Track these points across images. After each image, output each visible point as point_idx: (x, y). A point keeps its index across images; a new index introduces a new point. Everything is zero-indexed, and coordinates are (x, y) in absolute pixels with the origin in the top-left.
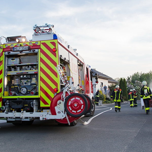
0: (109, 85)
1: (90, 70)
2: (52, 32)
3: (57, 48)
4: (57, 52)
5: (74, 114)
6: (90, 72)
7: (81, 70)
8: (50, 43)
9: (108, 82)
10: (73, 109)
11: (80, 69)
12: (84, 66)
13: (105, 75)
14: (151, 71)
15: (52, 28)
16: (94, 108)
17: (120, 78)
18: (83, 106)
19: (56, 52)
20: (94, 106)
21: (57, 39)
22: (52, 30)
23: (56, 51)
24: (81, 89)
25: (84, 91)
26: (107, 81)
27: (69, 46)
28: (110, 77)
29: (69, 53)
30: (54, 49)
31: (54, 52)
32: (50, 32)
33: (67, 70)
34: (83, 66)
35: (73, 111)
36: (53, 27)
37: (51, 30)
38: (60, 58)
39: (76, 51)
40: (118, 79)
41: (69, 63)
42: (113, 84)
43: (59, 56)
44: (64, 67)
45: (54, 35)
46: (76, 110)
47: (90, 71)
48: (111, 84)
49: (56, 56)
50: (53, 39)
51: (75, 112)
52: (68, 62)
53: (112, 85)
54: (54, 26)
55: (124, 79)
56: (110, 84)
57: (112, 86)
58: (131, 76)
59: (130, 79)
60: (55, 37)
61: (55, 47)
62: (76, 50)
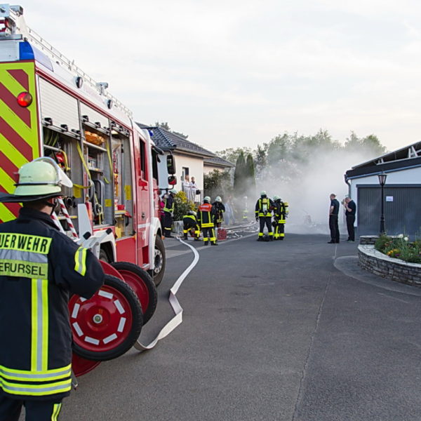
0: (207, 174)
1: (150, 146)
2: (17, 32)
3: (32, 91)
4: (32, 108)
5: (94, 349)
6: (152, 151)
7: (122, 151)
8: (7, 73)
9: (204, 165)
10: (87, 332)
11: (120, 148)
12: (131, 138)
13: (196, 146)
14: (322, 133)
15: (15, 17)
16: (161, 262)
17: (235, 149)
18: (123, 320)
19: (28, 108)
20: (161, 256)
21: (32, 59)
22: (17, 25)
23: (29, 104)
24: (123, 215)
25: (130, 220)
26: (201, 163)
27: (79, 79)
28: (208, 152)
29: (81, 104)
30: (22, 94)
31: (22, 106)
32: (8, 31)
33: (74, 162)
34: (128, 138)
35: (88, 339)
36: (21, 14)
37: (12, 23)
38: (45, 129)
39: (105, 91)
40: (232, 153)
41: (78, 138)
42: (218, 172)
43: (42, 122)
44: (62, 155)
45: (20, 43)
46: (100, 336)
47: (153, 147)
48: (211, 170)
49: (28, 123)
50: (18, 58)
51: (96, 342)
52: (77, 136)
53: (214, 172)
54: (21, 9)
55: (250, 157)
56: (209, 171)
57: (214, 175)
58: (266, 145)
59: (264, 154)
60: (26, 52)
61: (27, 87)
62: (106, 87)
